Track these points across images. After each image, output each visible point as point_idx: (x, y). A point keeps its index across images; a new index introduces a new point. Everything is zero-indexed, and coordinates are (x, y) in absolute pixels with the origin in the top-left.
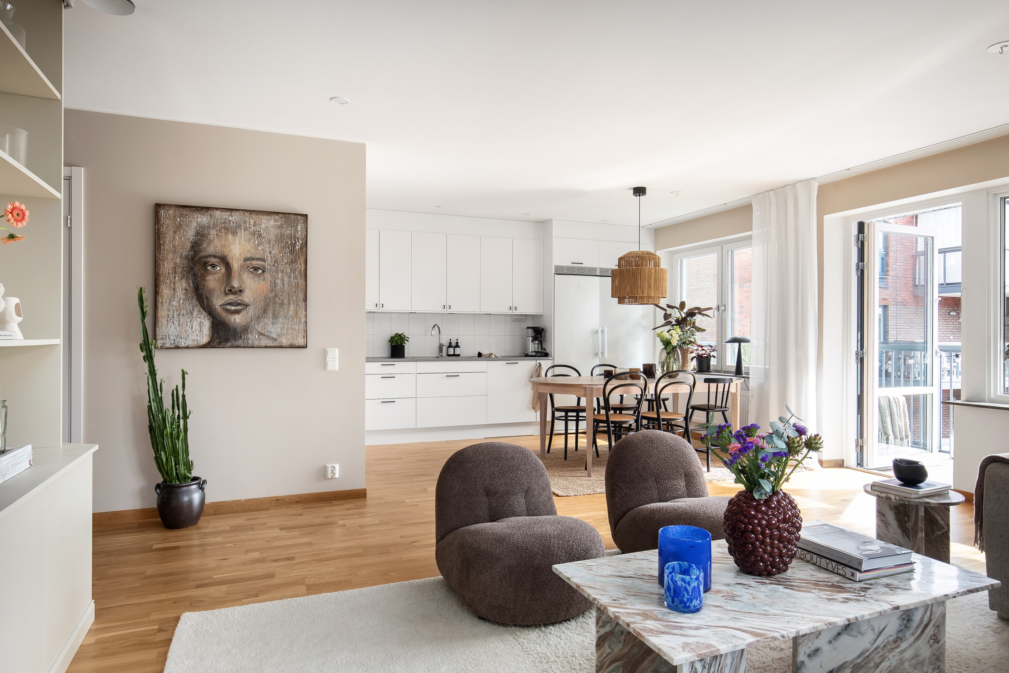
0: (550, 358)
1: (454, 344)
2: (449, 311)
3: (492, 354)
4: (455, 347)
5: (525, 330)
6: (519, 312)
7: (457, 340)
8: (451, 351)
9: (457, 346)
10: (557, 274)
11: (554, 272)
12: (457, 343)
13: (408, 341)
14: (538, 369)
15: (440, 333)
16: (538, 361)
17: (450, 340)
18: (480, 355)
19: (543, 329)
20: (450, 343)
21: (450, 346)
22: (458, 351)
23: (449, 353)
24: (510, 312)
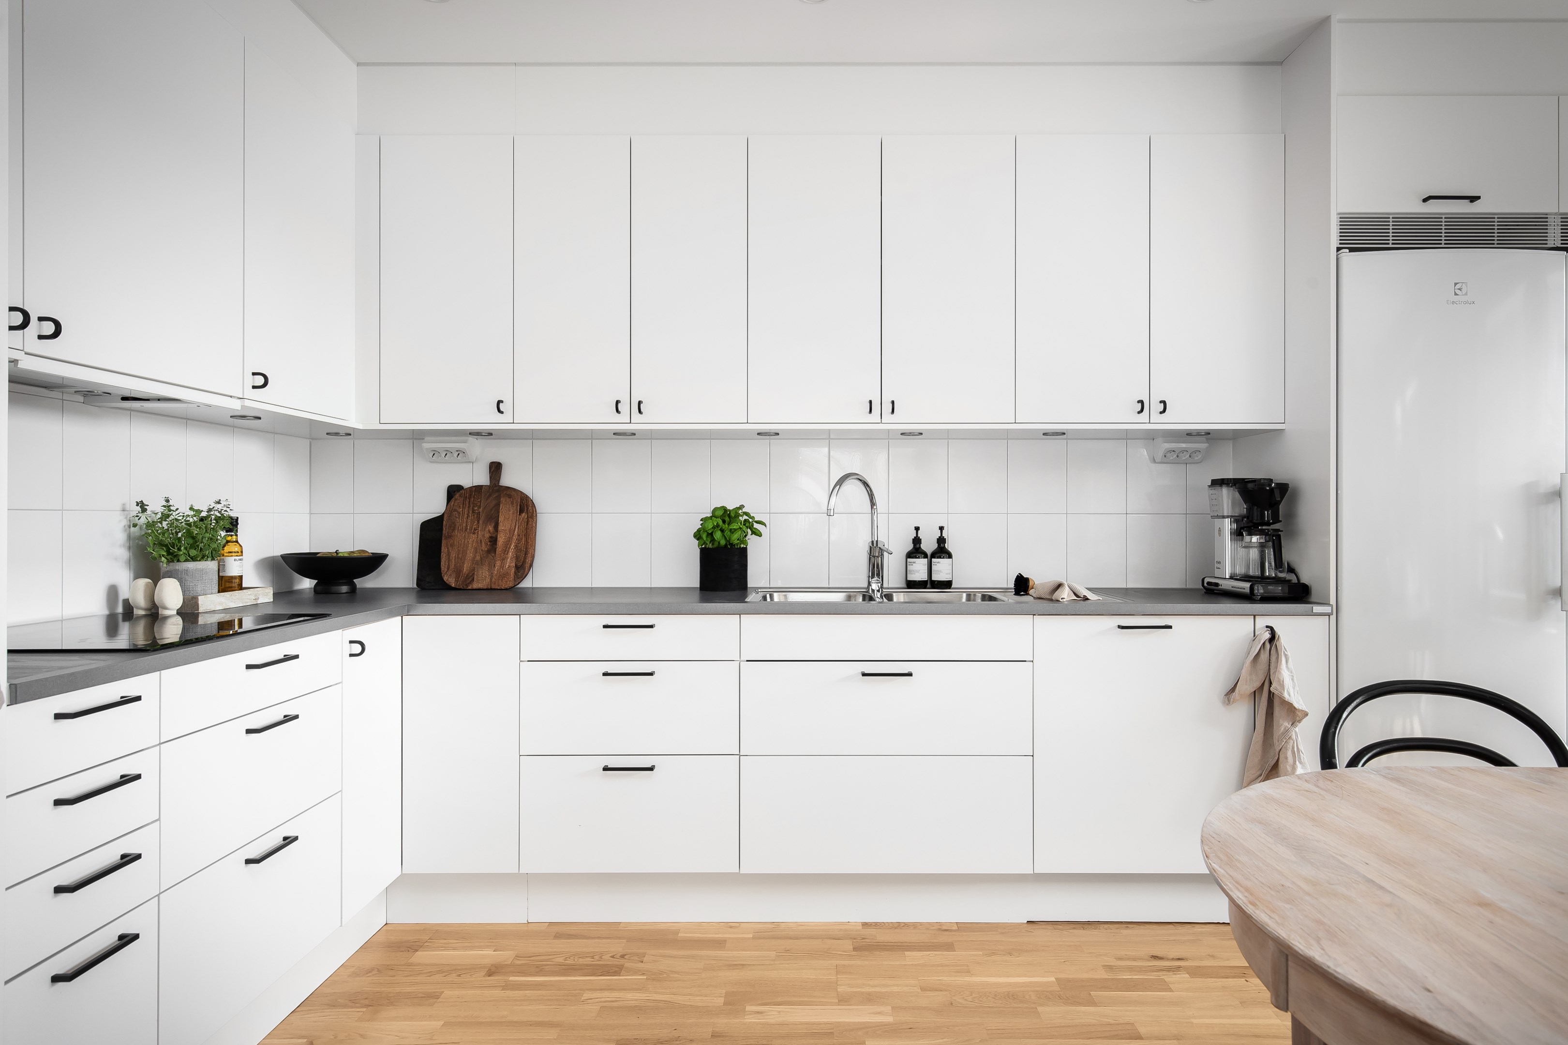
0: (1317, 609)
1: (929, 545)
2: (893, 422)
3: (1060, 586)
4: (935, 555)
5: (1206, 492)
6: (1177, 419)
7: (941, 528)
8: (919, 569)
9: (942, 551)
10: (1352, 250)
11: (1335, 242)
12: (941, 540)
13: (757, 533)
14: (1264, 656)
15: (873, 504)
16: (1262, 622)
17: (917, 529)
18: (1022, 585)
19: (1283, 488)
20: (917, 541)
21: (916, 551)
22: (942, 569)
23: (912, 577)
24: (1141, 422)
